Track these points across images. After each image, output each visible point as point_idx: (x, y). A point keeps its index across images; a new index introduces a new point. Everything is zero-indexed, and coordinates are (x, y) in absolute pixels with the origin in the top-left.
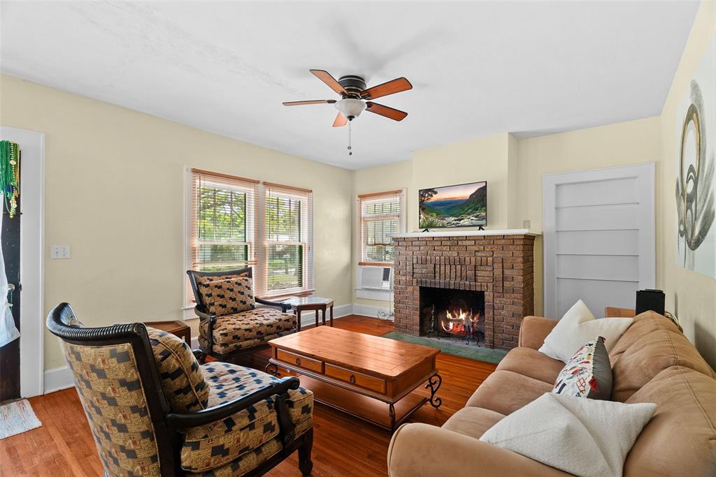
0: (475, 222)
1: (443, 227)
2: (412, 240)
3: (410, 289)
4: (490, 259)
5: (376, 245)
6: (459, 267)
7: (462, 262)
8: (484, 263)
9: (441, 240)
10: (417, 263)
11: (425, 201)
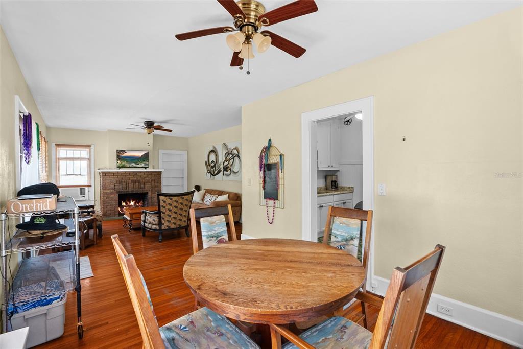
0: (144, 166)
1: (130, 167)
2: (114, 173)
3: (112, 196)
4: (150, 180)
5: (68, 175)
6: (137, 184)
7: (139, 182)
8: (148, 182)
9: (129, 173)
10: (117, 183)
11: (120, 155)
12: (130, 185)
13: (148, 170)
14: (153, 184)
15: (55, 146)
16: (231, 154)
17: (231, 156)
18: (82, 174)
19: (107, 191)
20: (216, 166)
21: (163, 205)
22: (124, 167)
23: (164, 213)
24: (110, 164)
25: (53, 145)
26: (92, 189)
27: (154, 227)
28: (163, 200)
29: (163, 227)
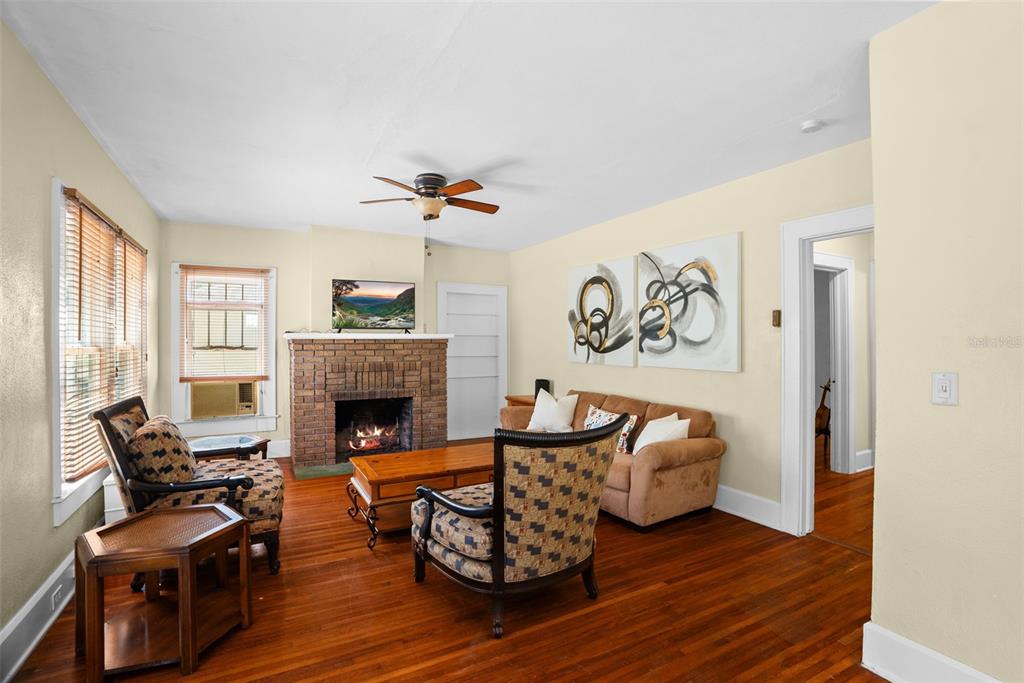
0: (402, 324)
1: (366, 328)
2: (324, 343)
3: (320, 406)
4: (419, 363)
5: (212, 348)
6: (385, 374)
7: (389, 368)
8: (412, 368)
9: (365, 343)
10: (332, 372)
11: (341, 293)
12: (365, 376)
13: (413, 335)
14: (425, 376)
15: (179, 270)
16: (675, 283)
17: (673, 289)
18: (246, 345)
19: (306, 393)
20: (611, 323)
21: (515, 483)
22: (350, 326)
23: (517, 517)
24: (316, 319)
25: (175, 267)
26: (269, 386)
27: (470, 570)
28: (517, 465)
29: (509, 576)
